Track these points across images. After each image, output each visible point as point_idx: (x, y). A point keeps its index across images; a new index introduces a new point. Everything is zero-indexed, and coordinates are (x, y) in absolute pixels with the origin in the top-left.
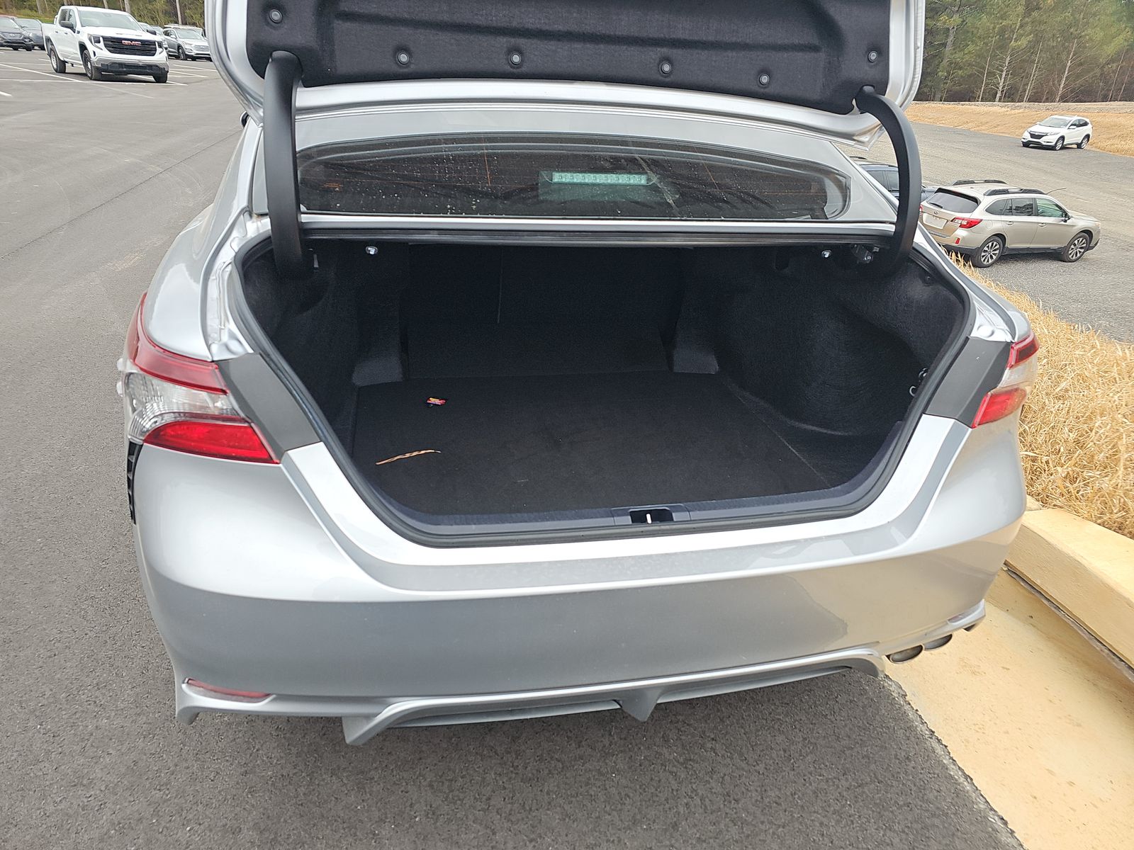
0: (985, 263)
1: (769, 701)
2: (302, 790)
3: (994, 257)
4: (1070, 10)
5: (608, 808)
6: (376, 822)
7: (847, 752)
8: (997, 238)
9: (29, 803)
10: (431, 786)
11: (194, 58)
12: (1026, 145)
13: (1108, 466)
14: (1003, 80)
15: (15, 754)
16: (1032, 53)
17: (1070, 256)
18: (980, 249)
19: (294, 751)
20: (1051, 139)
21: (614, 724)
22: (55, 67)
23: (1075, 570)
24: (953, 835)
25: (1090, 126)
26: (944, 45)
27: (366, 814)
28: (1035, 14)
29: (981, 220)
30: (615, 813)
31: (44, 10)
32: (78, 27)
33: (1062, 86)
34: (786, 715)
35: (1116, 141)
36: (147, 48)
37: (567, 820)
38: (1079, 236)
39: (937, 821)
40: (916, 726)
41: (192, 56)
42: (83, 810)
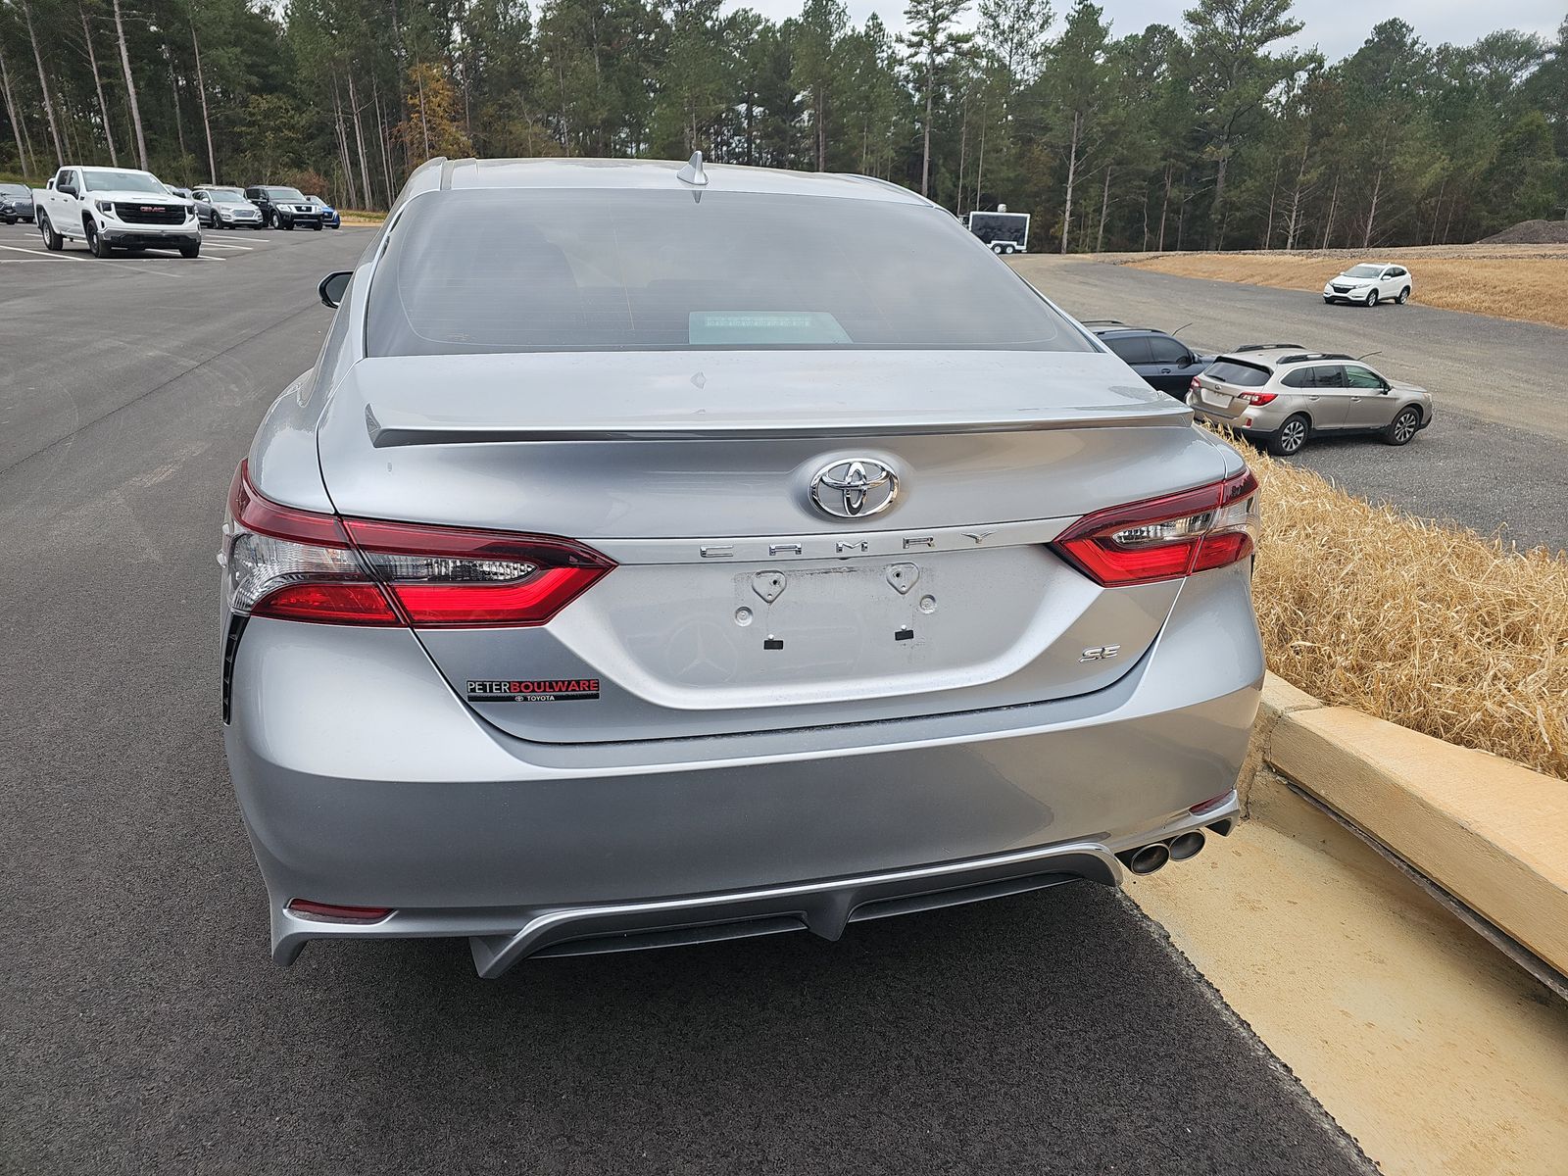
0: (1288, 449)
1: (999, 949)
2: (417, 1072)
3: (1299, 442)
4: (1369, 136)
5: (801, 1075)
6: (512, 1102)
7: (1096, 1002)
8: (1300, 417)
9: (75, 1099)
10: (579, 1059)
11: (232, 226)
12: (1330, 301)
13: (1401, 657)
14: (1293, 222)
15: (54, 1047)
16: (1328, 188)
17: (1397, 438)
18: (1280, 432)
19: (405, 1028)
20: (1360, 293)
21: (805, 983)
22: (48, 242)
23: (1360, 772)
24: (1225, 1086)
25: (1408, 275)
26: (1215, 181)
27: (500, 1095)
28: (1325, 141)
29: (1276, 395)
30: (809, 1080)
31: (32, 173)
32: (83, 192)
33: (1369, 228)
34: (1021, 964)
35: (1444, 293)
36: (174, 214)
37: (751, 1090)
38: (1404, 412)
39: (1205, 1072)
40: (1182, 970)
41: (230, 223)
42: (144, 1104)
